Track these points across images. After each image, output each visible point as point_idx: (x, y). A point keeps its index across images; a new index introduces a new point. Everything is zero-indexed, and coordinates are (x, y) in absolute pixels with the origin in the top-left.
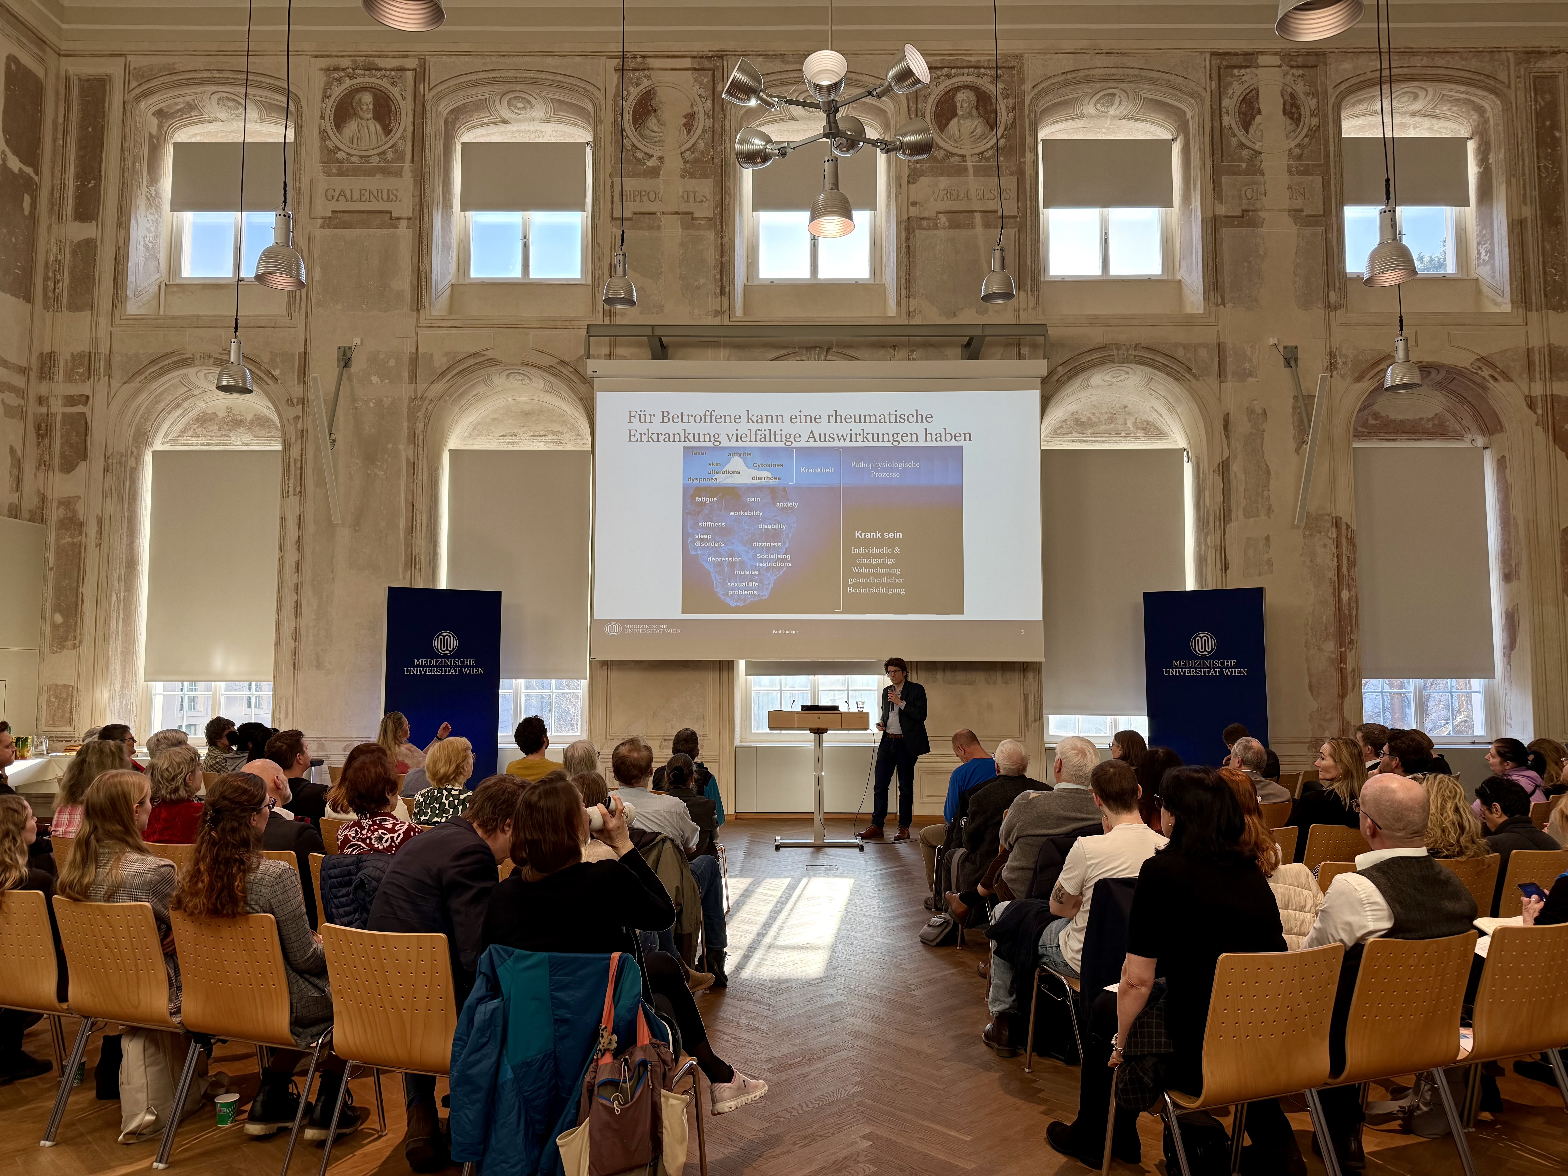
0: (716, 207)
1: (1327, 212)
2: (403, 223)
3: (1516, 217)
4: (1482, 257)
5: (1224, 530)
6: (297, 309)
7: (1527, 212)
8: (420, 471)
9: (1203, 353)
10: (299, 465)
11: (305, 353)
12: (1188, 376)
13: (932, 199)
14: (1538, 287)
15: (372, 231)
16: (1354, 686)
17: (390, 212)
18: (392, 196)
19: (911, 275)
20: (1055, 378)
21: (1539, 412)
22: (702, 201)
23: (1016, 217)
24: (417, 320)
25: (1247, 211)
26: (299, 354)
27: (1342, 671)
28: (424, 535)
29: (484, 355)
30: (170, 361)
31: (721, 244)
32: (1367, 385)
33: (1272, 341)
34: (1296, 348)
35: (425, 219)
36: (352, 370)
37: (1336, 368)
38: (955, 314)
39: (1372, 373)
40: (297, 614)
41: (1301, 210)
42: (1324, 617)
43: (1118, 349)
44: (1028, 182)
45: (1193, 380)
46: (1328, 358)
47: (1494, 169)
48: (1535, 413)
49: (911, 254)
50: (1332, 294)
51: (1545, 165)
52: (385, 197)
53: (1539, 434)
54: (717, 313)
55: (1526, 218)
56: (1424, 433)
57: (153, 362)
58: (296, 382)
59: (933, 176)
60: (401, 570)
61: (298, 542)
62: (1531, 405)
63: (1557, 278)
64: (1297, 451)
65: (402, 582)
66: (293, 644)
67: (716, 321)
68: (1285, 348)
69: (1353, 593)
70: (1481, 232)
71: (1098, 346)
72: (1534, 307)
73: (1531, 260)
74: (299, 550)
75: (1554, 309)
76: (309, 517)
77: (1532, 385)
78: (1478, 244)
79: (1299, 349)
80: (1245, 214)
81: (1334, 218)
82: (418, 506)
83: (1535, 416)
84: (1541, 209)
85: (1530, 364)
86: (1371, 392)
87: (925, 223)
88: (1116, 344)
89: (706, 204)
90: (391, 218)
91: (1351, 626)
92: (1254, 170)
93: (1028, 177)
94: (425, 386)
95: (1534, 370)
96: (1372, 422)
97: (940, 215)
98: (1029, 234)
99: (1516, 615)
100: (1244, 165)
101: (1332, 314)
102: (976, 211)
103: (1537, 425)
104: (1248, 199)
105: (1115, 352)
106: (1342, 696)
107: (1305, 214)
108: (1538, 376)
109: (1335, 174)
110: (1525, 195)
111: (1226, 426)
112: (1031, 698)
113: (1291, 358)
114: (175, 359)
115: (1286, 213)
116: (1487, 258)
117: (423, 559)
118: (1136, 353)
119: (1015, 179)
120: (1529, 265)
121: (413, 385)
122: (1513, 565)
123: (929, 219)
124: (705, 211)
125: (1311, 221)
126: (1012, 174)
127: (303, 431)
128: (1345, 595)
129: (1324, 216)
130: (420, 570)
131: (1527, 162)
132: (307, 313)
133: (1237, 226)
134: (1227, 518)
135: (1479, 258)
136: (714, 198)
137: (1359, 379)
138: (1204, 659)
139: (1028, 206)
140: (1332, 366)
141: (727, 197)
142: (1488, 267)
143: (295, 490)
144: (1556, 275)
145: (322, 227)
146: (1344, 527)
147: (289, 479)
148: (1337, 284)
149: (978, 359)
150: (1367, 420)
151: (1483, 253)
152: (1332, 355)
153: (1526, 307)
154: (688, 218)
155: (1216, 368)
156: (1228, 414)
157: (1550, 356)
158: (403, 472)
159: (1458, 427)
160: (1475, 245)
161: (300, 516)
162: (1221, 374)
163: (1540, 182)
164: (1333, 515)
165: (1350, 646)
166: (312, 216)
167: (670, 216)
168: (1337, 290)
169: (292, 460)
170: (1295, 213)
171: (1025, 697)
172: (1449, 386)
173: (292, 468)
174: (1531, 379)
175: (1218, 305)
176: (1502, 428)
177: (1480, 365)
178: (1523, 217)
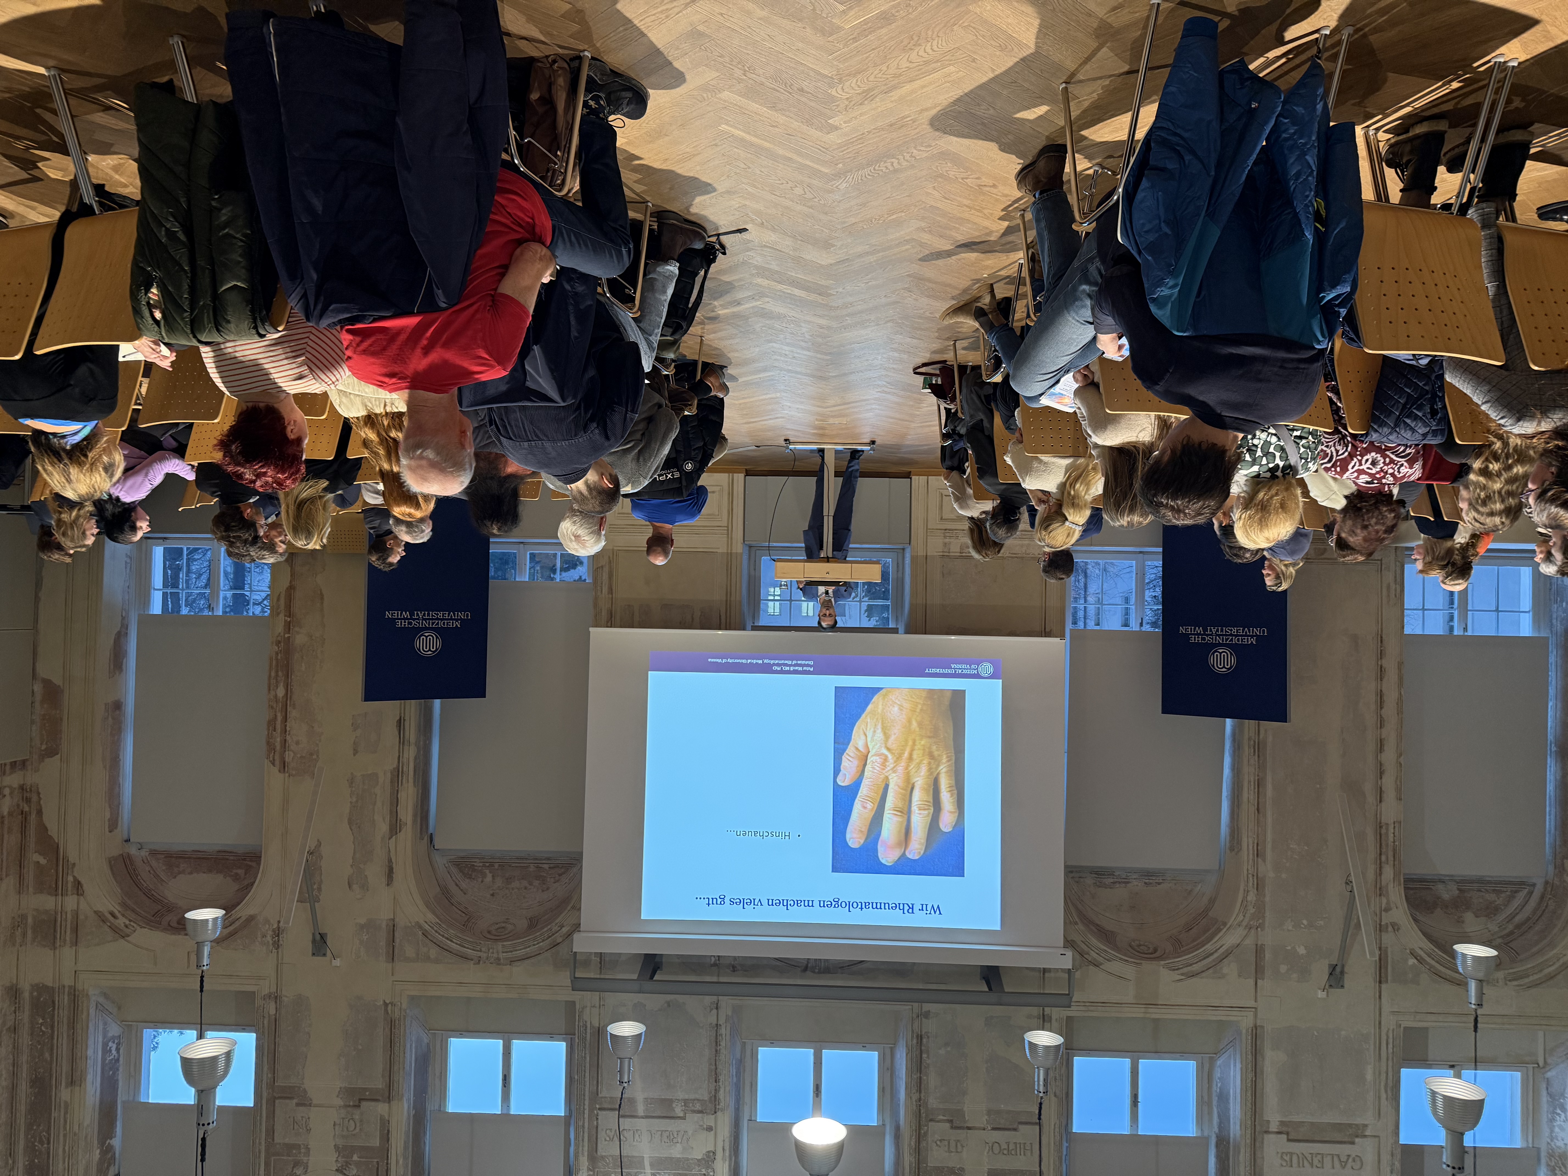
0: (926, 1134)
1: (272, 1102)
2: (1274, 1127)
3: (77, 1088)
4: (114, 1046)
5: (399, 762)
6: (1391, 1032)
7: (65, 1094)
8: (1251, 847)
9: (410, 951)
10: (1383, 858)
11: (1380, 982)
12: (427, 927)
13: (690, 1133)
14: (61, 1011)
15: (1309, 1119)
16: (278, 599)
17: (1289, 1140)
18: (1287, 1158)
19: (714, 1050)
20: (565, 930)
21: (70, 879)
22: (941, 1141)
23: (600, 1109)
24: (1256, 1016)
25: (354, 1106)
26: (1387, 982)
27: (289, 613)
28: (1246, 777)
29: (1182, 974)
30: (1531, 978)
31: (920, 1092)
32: (243, 911)
33: (337, 962)
34: (314, 954)
35: (1249, 1132)
36: (1327, 962)
37: (274, 931)
38: (669, 1004)
39: (237, 924)
40: (1381, 695)
41: (298, 1105)
42: (303, 668)
43: (498, 959)
44: (586, 1148)
45: (422, 922)
46: (281, 942)
47: (96, 1142)
48: (74, 877)
49: (713, 1073)
50: (272, 1012)
51: (42, 1145)
52: (1295, 1158)
53: (73, 856)
54: (927, 1015)
55: (67, 1087)
56: (189, 858)
57: (1551, 977)
58: (1389, 950)
59: (688, 1159)
60: (1270, 739)
61: (1382, 773)
62: (78, 885)
63: (41, 1021)
64: (319, 844)
65: (1270, 727)
66: (1385, 663)
67: (926, 1007)
68: (324, 955)
69: (272, 693)
70: (114, 1073)
71: (519, 963)
72: (66, 990)
73: (65, 1042)
74: (1381, 765)
75: (47, 987)
76: (1371, 799)
77: (75, 907)
78: (118, 1060)
79: (311, 953)
80: (357, 1103)
81: (265, 1094)
82: (1253, 809)
83: (76, 874)
84: (50, 1097)
85: (76, 930)
86: (239, 904)
87: (698, 1107)
88: (499, 964)
89: (937, 1137)
90: (1288, 1134)
91: (277, 659)
92: (345, 1151)
93: (586, 1154)
94: (1248, 942)
95: (71, 923)
96: (241, 872)
97: (681, 1115)
98: (587, 1089)
99: (112, 667)
100: (355, 1158)
101: (273, 989)
102: (642, 1117)
103: (74, 864)
104: (352, 1119)
105: (501, 955)
106: (291, 588)
107: (295, 1101)
108: (69, 916)
109: (260, 1143)
110: (66, 1113)
111: (391, 871)
112: (605, 589)
113: (320, 944)
114: (1526, 980)
115: (315, 1102)
116: (110, 1044)
117: (1246, 750)
118: (479, 954)
119: (601, 1152)
120: (68, 1036)
121: (1259, 943)
122: (110, 719)
123: (694, 1112)
124: (938, 1129)
125: (288, 1093)
126: (603, 1157)
127: (1380, 895)
128: (281, 692)
129: (275, 1098)
130: (1249, 739)
131: (61, 1150)
132: (1380, 1028)
133: (365, 1089)
134: (396, 774)
135: (118, 1044)
136: (927, 1144)
137: (251, 919)
138: (429, 629)
139: (586, 1120)
140: (278, 933)
141: (913, 1144)
142: (110, 1035)
143: (1387, 829)
144: (41, 1024)
145: (1366, 1126)
146: (277, 762)
147: (1394, 842)
148: (266, 1022)
149: (646, 955)
150: (246, 874)
151: (114, 1049)
152: (277, 945)
153: (75, 990)
154: (957, 1121)
155: (396, 934)
156: (388, 885)
157: (55, 937)
158: (1269, 846)
159: (154, 863)
160: (121, 1059)
161: (1381, 801)
162: (392, 928)
163: (49, 1128)
164: (287, 775)
165: (279, 638)
166: (1377, 1139)
167: (978, 1125)
168: (266, 1015)
169: (1391, 863)
170: (305, 1102)
171: (611, 591)
172: (160, 907)
173: (1391, 854)
174: (76, 914)
175: (392, 1003)
176: (110, 862)
177: (127, 931)
178: (69, 1089)
